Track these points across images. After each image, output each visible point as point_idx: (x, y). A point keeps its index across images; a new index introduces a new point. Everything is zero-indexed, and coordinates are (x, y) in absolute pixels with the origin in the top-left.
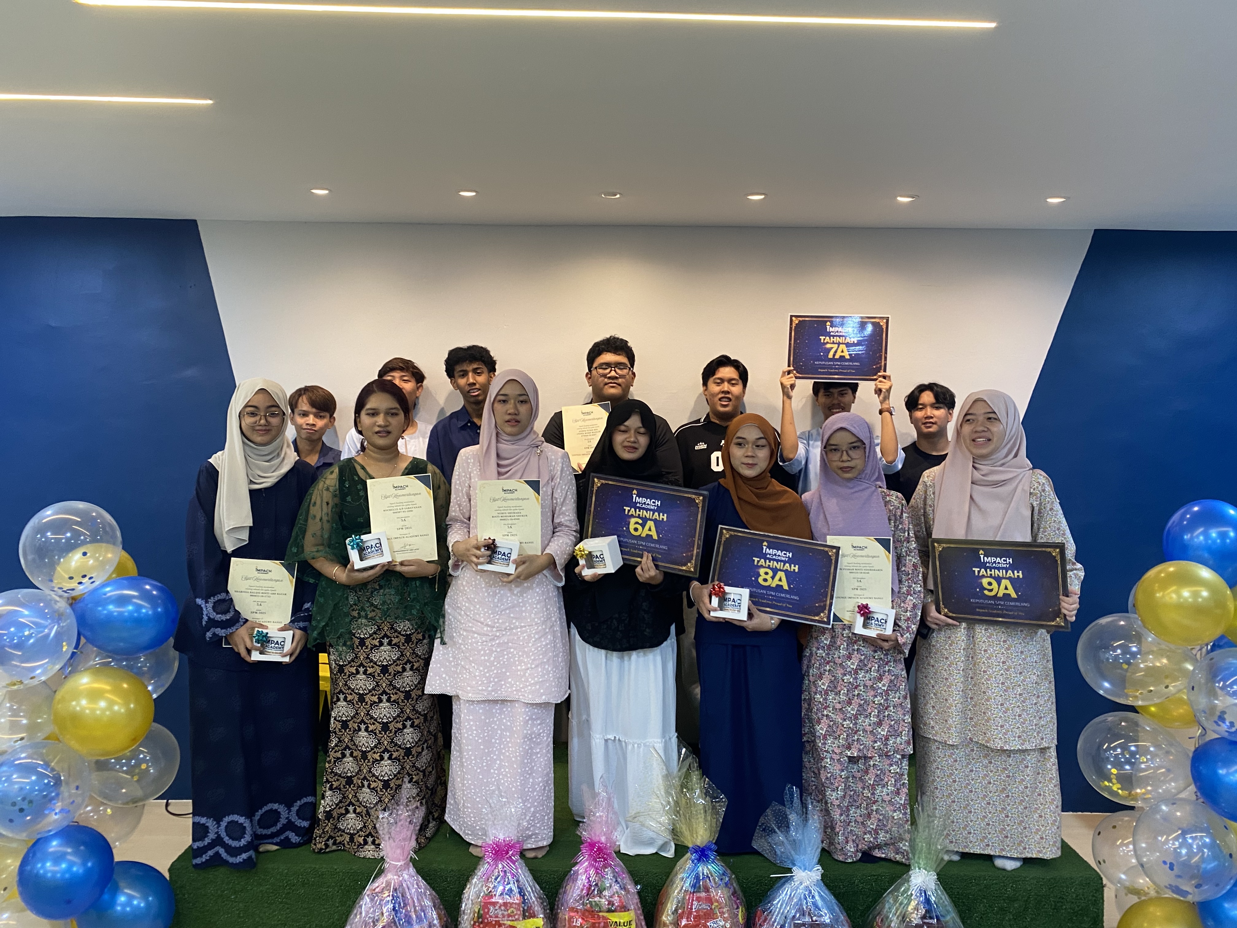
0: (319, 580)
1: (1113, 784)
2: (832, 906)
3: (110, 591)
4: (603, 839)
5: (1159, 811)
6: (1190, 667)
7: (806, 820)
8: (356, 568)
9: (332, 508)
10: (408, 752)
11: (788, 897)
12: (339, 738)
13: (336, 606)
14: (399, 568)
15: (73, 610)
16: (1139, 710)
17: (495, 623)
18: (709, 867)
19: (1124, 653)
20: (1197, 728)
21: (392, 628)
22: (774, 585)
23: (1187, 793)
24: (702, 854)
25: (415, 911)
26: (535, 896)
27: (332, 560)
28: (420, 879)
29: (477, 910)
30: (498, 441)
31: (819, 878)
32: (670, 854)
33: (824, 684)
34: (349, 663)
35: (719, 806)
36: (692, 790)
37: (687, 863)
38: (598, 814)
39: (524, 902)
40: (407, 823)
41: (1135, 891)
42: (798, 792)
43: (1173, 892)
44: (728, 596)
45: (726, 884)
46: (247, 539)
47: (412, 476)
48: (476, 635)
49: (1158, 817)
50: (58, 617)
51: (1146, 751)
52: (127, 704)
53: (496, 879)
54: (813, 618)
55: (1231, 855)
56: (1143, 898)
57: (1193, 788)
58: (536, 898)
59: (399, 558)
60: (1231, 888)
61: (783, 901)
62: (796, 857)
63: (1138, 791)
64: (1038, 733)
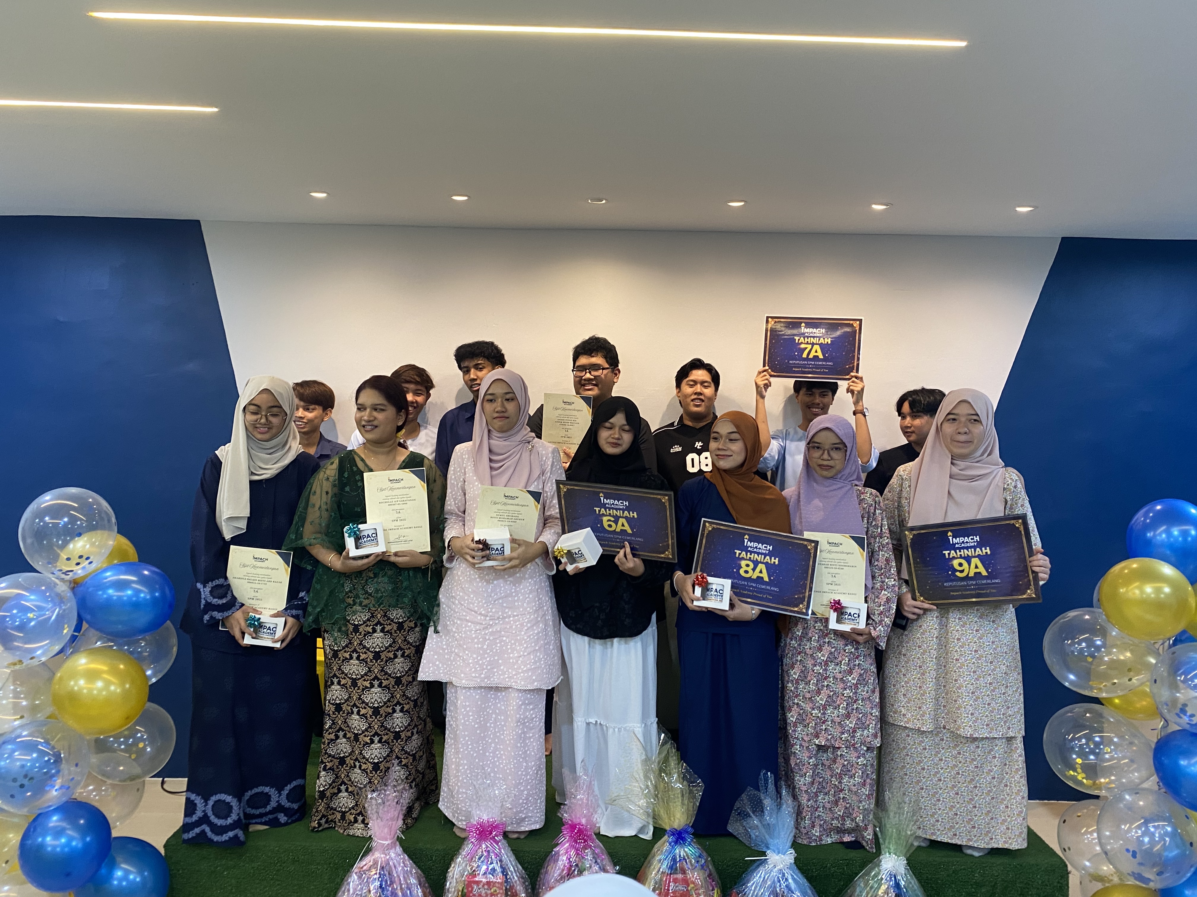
0: (316, 568)
1: (1078, 773)
2: (805, 889)
3: (110, 576)
4: (584, 821)
5: (1122, 799)
6: (1153, 661)
7: (779, 806)
8: (351, 555)
9: (332, 497)
10: (397, 736)
11: (762, 879)
12: (332, 721)
13: (332, 592)
14: (393, 559)
15: (74, 594)
16: (1104, 702)
17: (488, 612)
18: (686, 849)
19: (1088, 647)
20: (1159, 720)
21: (385, 616)
22: (754, 577)
23: (1150, 783)
24: (679, 837)
25: (401, 888)
26: (517, 876)
27: (328, 548)
28: (407, 857)
29: (461, 889)
30: (489, 437)
31: (793, 861)
32: (648, 836)
33: (795, 673)
34: (344, 648)
35: (696, 790)
36: (670, 774)
37: (664, 845)
38: (578, 797)
39: (506, 881)
40: (395, 803)
41: (1099, 878)
42: (773, 778)
43: (1136, 879)
44: (710, 587)
45: (702, 866)
46: (245, 528)
47: (407, 470)
48: (470, 624)
49: (1122, 805)
50: (60, 600)
51: (1110, 742)
52: (122, 684)
53: (479, 859)
54: (792, 609)
55: (1191, 844)
56: (1107, 885)
57: (1155, 778)
58: (518, 878)
59: (394, 549)
60: (1191, 876)
61: (757, 884)
62: (770, 841)
63: (1102, 780)
64: (1005, 722)
